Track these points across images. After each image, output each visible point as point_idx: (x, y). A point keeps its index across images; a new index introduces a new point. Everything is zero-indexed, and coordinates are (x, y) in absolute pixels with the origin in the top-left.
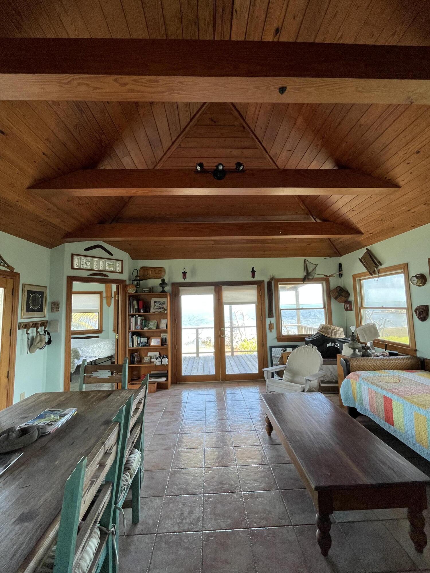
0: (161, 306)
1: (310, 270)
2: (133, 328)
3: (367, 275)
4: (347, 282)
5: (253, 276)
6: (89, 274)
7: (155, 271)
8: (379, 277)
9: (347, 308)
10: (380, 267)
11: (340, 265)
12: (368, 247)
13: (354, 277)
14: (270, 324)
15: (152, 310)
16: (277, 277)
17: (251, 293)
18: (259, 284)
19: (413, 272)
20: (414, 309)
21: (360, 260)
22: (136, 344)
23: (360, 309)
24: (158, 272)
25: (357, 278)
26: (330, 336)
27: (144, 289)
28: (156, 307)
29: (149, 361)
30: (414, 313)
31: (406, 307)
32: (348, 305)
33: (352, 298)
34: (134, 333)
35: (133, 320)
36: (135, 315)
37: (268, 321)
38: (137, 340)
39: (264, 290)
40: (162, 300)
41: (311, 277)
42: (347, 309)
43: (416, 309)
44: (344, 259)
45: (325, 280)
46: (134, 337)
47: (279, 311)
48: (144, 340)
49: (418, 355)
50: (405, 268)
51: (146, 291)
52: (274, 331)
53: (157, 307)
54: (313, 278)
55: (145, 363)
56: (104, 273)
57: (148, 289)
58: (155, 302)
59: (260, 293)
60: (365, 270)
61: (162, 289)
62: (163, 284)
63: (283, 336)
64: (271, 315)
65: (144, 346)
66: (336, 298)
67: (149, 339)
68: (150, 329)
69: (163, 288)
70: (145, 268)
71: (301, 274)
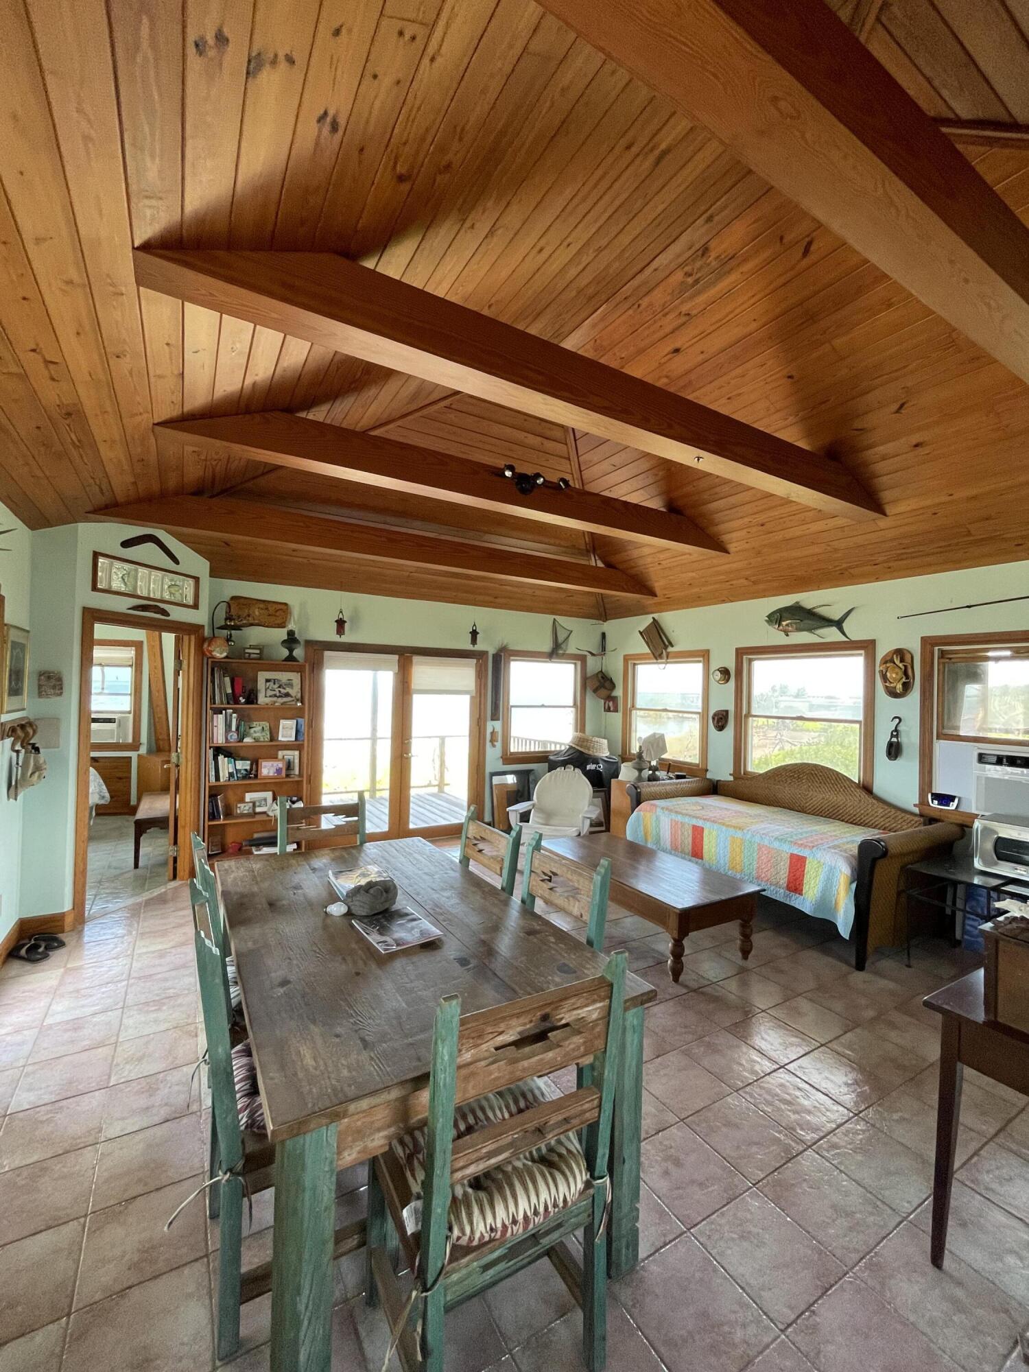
0: (282, 690)
1: (560, 639)
2: (220, 739)
3: (649, 659)
4: (614, 665)
5: (474, 641)
6: (130, 606)
7: (267, 609)
8: (667, 663)
9: (609, 708)
10: (670, 649)
11: (604, 635)
12: (656, 616)
13: (626, 659)
14: (493, 733)
15: (262, 699)
16: (512, 647)
17: (464, 675)
18: (479, 656)
19: (715, 664)
20: (711, 714)
21: (641, 633)
22: (224, 775)
23: (631, 711)
24: (277, 613)
25: (631, 661)
26: (591, 753)
27: (247, 651)
28: (270, 693)
29: (251, 811)
30: (711, 720)
31: (700, 711)
32: (611, 704)
33: (618, 692)
34: (218, 751)
35: (220, 720)
36: (225, 709)
37: (491, 725)
38: (225, 765)
39: (486, 670)
40: (283, 676)
41: (561, 652)
42: (608, 710)
43: (715, 715)
44: (610, 626)
45: (580, 659)
46: (221, 758)
47: (508, 709)
48: (243, 765)
49: (709, 776)
50: (704, 655)
51: (253, 656)
52: (499, 744)
53: (274, 693)
54: (563, 654)
55: (242, 815)
56: (162, 605)
57: (258, 651)
58: (268, 681)
59: (480, 675)
60: (646, 650)
61: (286, 653)
62: (291, 641)
63: (512, 754)
64: (495, 717)
65: (244, 777)
66: (595, 691)
67: (255, 762)
68: (256, 740)
69: (291, 651)
70: (242, 600)
71: (547, 646)
